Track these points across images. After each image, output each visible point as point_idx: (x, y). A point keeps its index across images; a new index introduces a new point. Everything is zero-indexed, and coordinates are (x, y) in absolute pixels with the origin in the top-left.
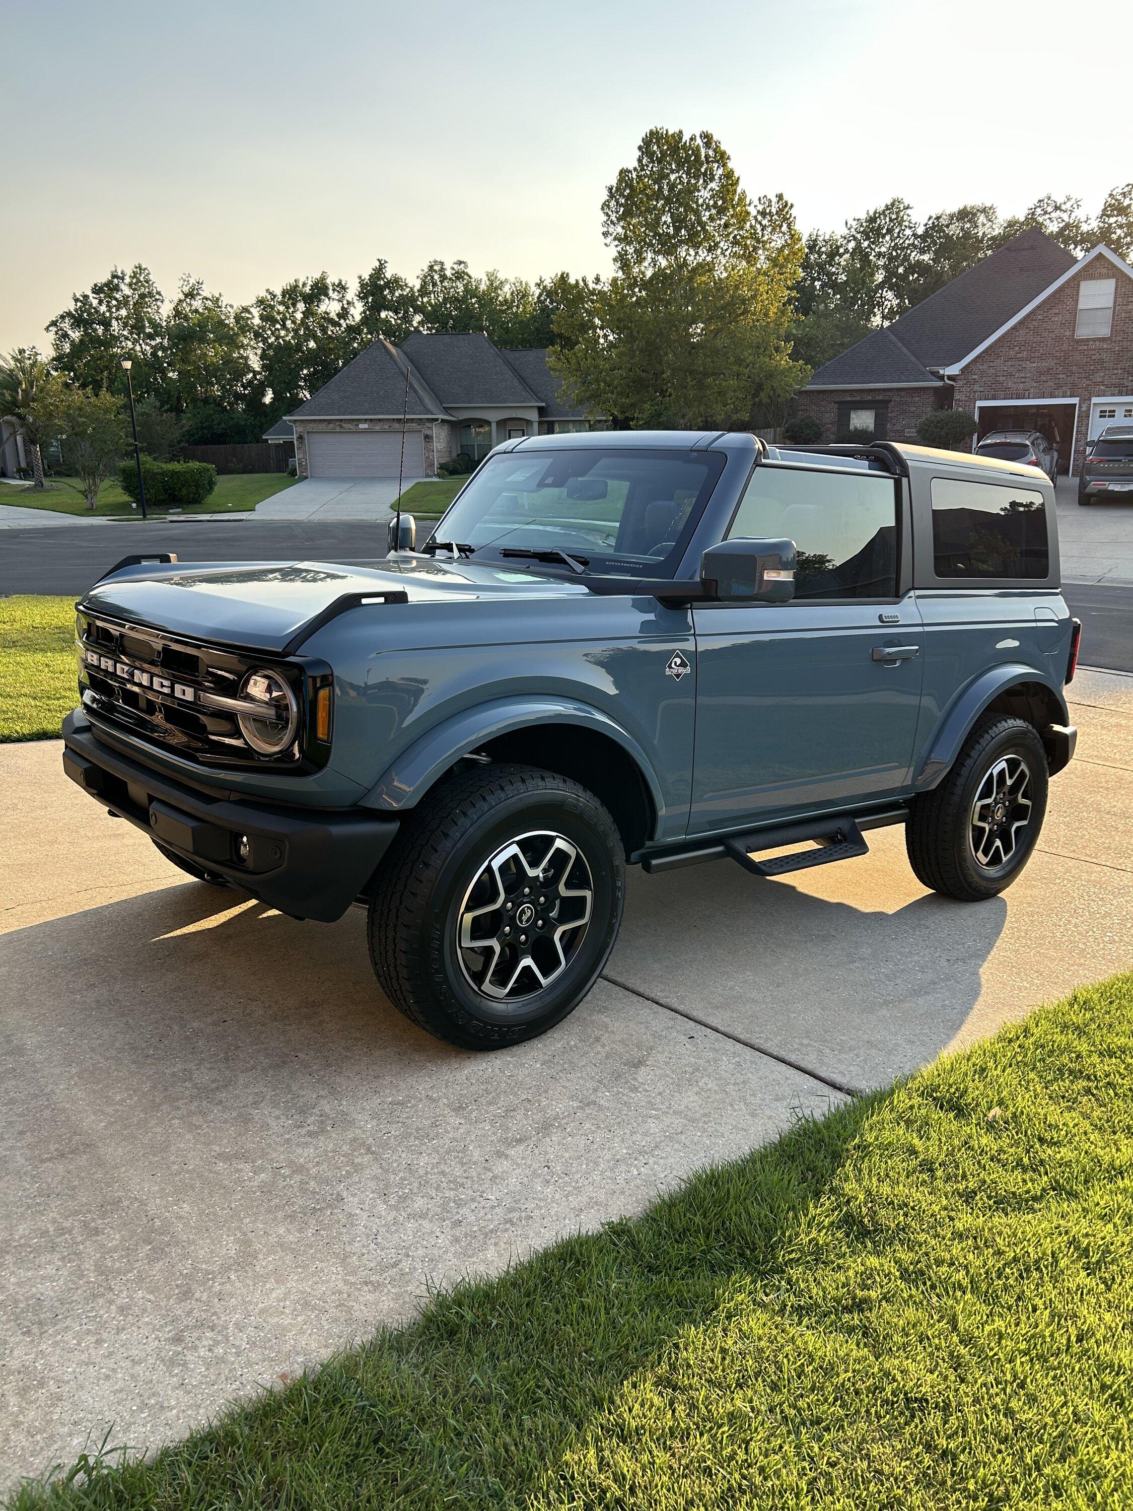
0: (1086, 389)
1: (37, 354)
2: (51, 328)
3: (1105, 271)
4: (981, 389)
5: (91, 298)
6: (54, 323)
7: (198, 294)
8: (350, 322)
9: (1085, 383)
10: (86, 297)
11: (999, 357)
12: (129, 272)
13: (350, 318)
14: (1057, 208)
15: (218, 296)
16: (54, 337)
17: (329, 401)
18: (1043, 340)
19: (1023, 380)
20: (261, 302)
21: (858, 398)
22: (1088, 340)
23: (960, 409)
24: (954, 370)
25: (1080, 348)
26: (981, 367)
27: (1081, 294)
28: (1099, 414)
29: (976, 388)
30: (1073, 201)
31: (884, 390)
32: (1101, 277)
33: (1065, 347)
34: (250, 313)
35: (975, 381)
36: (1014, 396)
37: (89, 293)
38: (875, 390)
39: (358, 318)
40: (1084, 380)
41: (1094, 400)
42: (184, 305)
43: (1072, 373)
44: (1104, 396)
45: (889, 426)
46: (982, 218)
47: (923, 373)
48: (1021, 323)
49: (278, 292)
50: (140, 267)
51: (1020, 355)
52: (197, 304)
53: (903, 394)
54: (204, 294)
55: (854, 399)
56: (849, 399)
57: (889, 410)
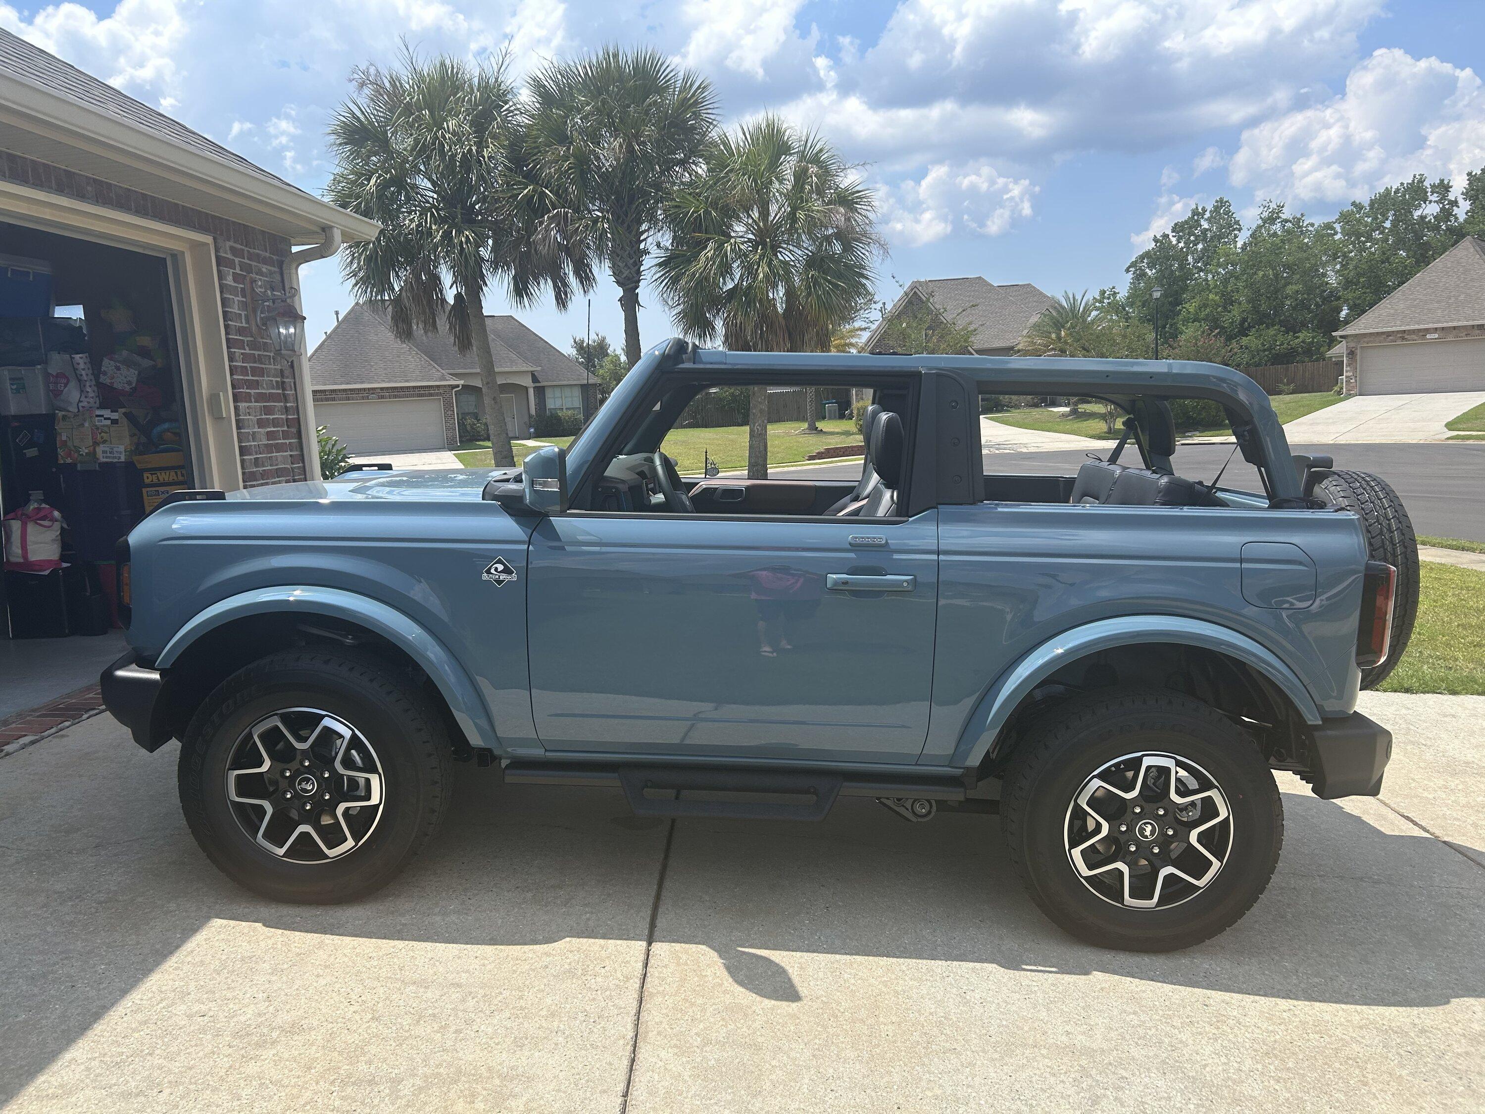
1: (1115, 293)
2: (1131, 269)
5: (1170, 237)
6: (1133, 264)
7: (1279, 217)
8: (1452, 222)
10: (1166, 236)
12: (1209, 207)
13: (1452, 219)
15: (1299, 216)
16: (1132, 276)
17: (1392, 311)
20: (1345, 218)
34: (1333, 229)
37: (1168, 232)
39: (1462, 217)
42: (1263, 231)
49: (1366, 204)
50: (1221, 200)
52: (1277, 227)
54: (1283, 216)
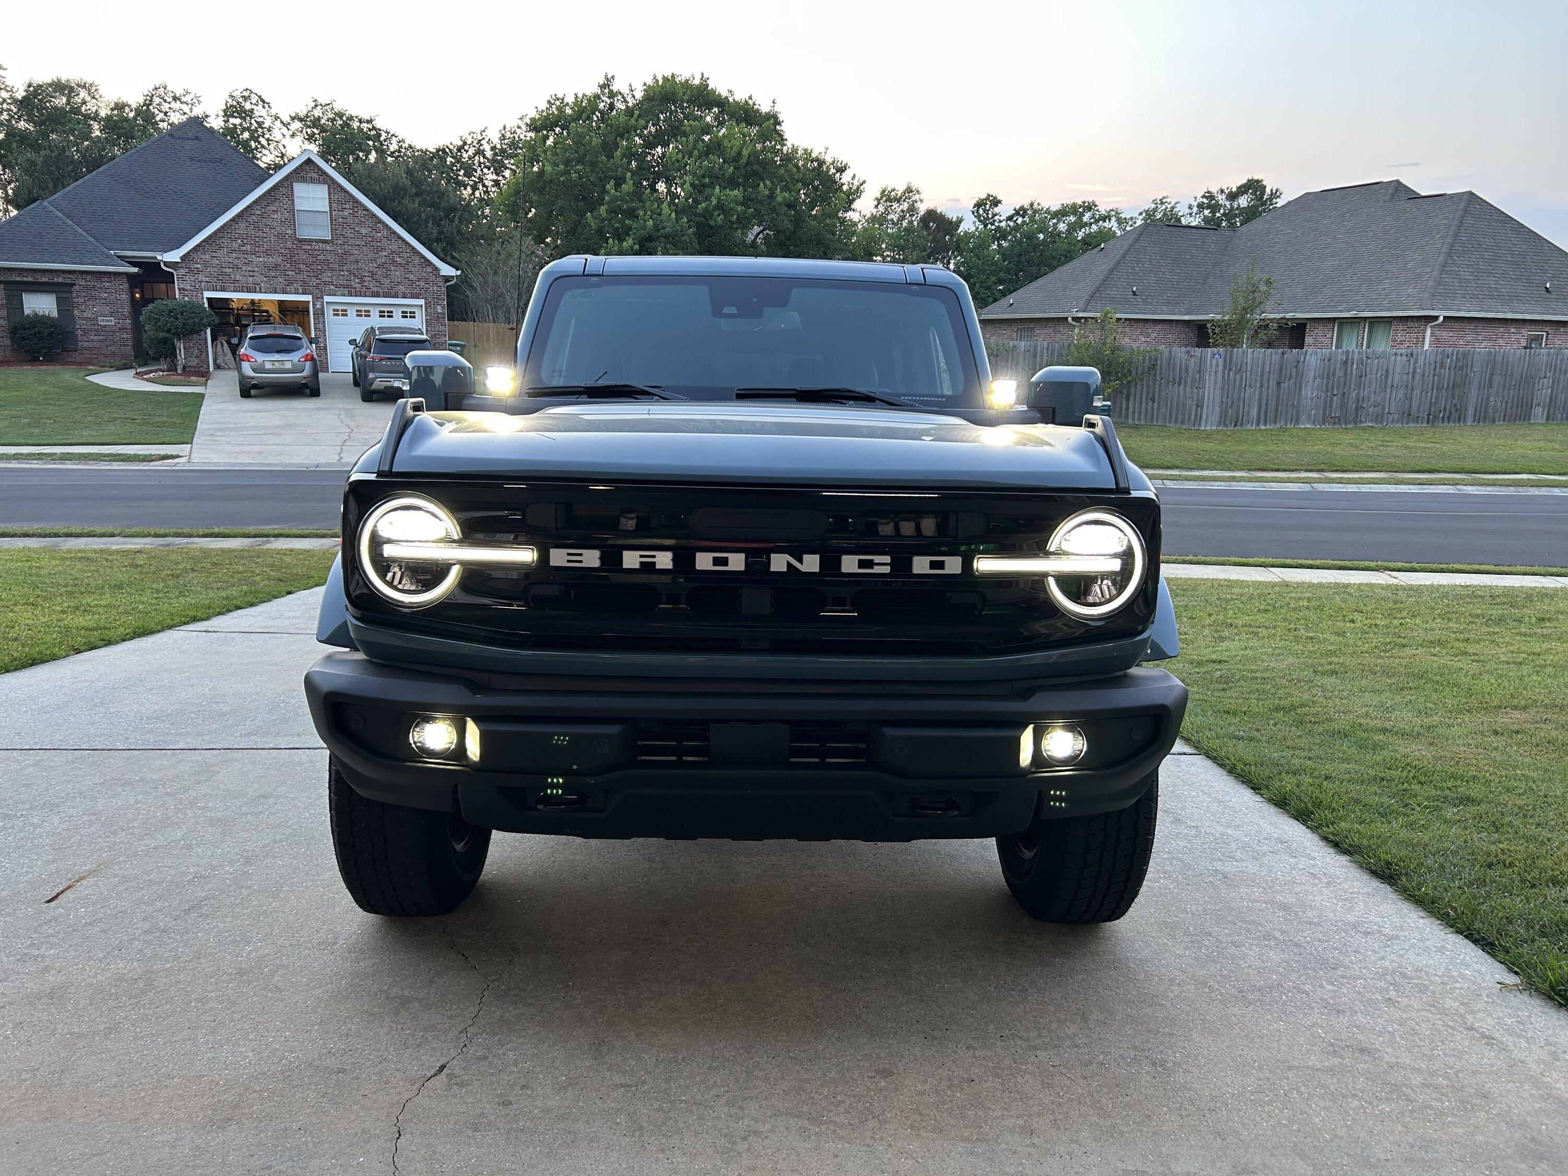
0: (317, 287)
3: (315, 176)
4: (207, 279)
9: (314, 282)
11: (221, 248)
14: (175, 99)
18: (265, 235)
19: (251, 274)
21: (30, 279)
22: (311, 241)
23: (186, 299)
24: (174, 256)
25: (304, 247)
26: (203, 257)
27: (296, 194)
28: (332, 312)
29: (201, 277)
30: (192, 96)
31: (64, 272)
32: (313, 181)
33: (289, 245)
35: (199, 271)
36: (245, 289)
38: (51, 271)
40: (314, 279)
41: (327, 299)
43: (300, 271)
44: (335, 295)
45: (76, 312)
46: (83, 94)
47: (109, 256)
48: (240, 215)
51: (244, 248)
53: (88, 277)
55: (25, 279)
56: (19, 279)
57: (74, 295)
